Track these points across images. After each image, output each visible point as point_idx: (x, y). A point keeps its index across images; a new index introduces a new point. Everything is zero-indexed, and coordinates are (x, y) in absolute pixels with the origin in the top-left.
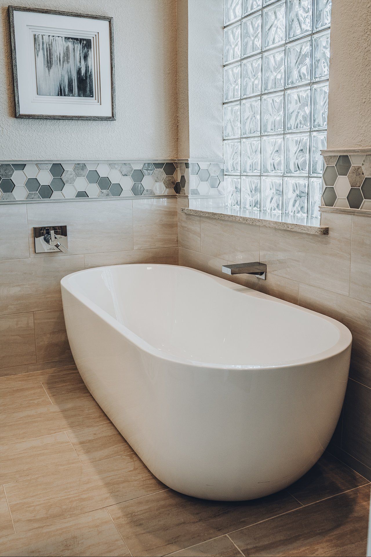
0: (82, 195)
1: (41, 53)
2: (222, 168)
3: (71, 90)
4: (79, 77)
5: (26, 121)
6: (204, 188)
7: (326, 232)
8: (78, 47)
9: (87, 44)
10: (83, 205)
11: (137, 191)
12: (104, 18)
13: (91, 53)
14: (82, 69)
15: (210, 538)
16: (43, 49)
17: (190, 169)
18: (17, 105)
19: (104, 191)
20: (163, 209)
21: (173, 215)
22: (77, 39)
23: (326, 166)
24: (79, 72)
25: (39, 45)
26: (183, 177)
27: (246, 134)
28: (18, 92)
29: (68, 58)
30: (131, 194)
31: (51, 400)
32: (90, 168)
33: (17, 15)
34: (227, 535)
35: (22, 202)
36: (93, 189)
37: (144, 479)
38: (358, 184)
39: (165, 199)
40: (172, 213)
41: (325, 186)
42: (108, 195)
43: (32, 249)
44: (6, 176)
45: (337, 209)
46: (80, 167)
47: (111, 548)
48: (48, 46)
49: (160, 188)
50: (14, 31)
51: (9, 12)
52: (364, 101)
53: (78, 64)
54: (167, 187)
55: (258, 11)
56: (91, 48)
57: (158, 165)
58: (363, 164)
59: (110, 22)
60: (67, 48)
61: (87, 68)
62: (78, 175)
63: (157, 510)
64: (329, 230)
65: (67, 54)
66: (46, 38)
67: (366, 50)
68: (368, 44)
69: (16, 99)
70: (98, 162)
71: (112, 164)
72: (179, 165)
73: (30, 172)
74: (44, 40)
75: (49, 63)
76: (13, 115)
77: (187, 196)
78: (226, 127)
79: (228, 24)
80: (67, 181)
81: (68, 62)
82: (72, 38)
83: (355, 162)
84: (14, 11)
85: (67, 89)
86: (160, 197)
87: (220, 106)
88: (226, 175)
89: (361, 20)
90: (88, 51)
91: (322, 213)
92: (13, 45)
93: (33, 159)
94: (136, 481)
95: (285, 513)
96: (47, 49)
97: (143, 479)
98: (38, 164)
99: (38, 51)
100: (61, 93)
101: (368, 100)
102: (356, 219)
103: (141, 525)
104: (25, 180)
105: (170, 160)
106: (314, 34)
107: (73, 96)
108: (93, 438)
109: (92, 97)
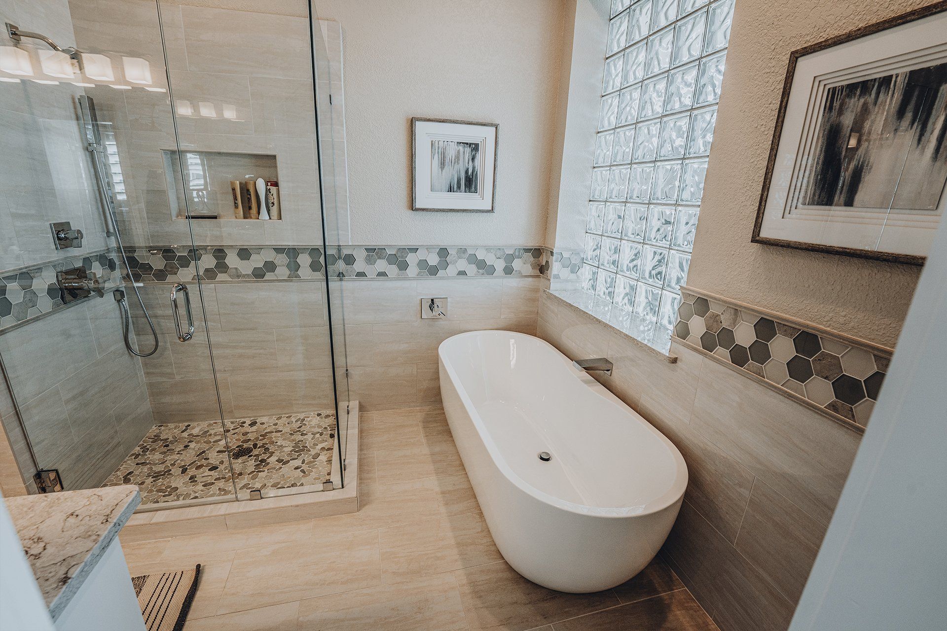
0: (462, 273)
1: (436, 155)
2: (582, 256)
3: (459, 187)
4: (467, 176)
5: (421, 213)
6: (565, 273)
7: (674, 361)
8: (468, 150)
9: (475, 147)
10: (462, 280)
11: (508, 271)
12: (491, 125)
13: (478, 156)
14: (469, 169)
15: (537, 626)
16: (438, 152)
17: (554, 257)
18: (414, 200)
19: (480, 271)
20: (528, 287)
21: (537, 292)
22: (467, 144)
23: (683, 301)
24: (467, 172)
25: (435, 149)
26: (547, 262)
27: (607, 232)
28: (415, 190)
29: (459, 160)
30: (503, 273)
31: (424, 440)
32: (470, 252)
33: (419, 125)
34: (551, 624)
35: (414, 279)
36: (471, 269)
37: (489, 544)
38: (714, 330)
39: (530, 279)
40: (536, 290)
41: (679, 319)
42: (483, 274)
43: (420, 316)
44: (402, 257)
45: (689, 345)
46: (462, 251)
47: (454, 619)
48: (442, 150)
49: (528, 269)
50: (415, 138)
51: (412, 122)
52: (733, 253)
53: (467, 165)
54: (533, 269)
55: (631, 124)
56: (478, 151)
57: (527, 250)
58: (722, 314)
59: (496, 128)
60: (459, 152)
61: (474, 168)
62: (459, 258)
63: (496, 582)
64: (678, 360)
65: (457, 157)
66: (441, 143)
67: (743, 204)
68: (745, 199)
69: (414, 195)
70: (477, 248)
71: (488, 249)
72: (545, 251)
73: (421, 255)
74: (440, 145)
75: (442, 165)
76: (411, 208)
77: (549, 280)
78: (590, 222)
79: (602, 130)
80: (451, 263)
81: (458, 163)
82: (463, 143)
83: (714, 309)
84: (416, 122)
85: (455, 187)
86: (526, 276)
87: (587, 203)
88: (585, 263)
89: (741, 173)
90: (476, 154)
91: (673, 342)
92: (413, 151)
93: (424, 244)
94: (482, 544)
95: (604, 610)
96: (441, 152)
97: (487, 544)
98: (429, 248)
99: (434, 155)
100: (451, 189)
101: (738, 253)
102: (707, 360)
103: (481, 597)
104: (417, 261)
105: (538, 246)
106: (685, 159)
107: (461, 192)
108: (452, 489)
109: (477, 193)
